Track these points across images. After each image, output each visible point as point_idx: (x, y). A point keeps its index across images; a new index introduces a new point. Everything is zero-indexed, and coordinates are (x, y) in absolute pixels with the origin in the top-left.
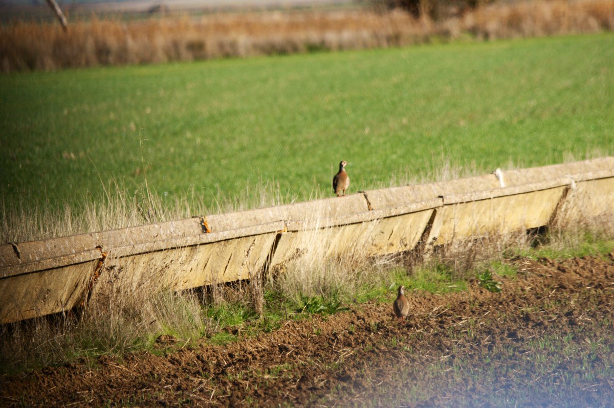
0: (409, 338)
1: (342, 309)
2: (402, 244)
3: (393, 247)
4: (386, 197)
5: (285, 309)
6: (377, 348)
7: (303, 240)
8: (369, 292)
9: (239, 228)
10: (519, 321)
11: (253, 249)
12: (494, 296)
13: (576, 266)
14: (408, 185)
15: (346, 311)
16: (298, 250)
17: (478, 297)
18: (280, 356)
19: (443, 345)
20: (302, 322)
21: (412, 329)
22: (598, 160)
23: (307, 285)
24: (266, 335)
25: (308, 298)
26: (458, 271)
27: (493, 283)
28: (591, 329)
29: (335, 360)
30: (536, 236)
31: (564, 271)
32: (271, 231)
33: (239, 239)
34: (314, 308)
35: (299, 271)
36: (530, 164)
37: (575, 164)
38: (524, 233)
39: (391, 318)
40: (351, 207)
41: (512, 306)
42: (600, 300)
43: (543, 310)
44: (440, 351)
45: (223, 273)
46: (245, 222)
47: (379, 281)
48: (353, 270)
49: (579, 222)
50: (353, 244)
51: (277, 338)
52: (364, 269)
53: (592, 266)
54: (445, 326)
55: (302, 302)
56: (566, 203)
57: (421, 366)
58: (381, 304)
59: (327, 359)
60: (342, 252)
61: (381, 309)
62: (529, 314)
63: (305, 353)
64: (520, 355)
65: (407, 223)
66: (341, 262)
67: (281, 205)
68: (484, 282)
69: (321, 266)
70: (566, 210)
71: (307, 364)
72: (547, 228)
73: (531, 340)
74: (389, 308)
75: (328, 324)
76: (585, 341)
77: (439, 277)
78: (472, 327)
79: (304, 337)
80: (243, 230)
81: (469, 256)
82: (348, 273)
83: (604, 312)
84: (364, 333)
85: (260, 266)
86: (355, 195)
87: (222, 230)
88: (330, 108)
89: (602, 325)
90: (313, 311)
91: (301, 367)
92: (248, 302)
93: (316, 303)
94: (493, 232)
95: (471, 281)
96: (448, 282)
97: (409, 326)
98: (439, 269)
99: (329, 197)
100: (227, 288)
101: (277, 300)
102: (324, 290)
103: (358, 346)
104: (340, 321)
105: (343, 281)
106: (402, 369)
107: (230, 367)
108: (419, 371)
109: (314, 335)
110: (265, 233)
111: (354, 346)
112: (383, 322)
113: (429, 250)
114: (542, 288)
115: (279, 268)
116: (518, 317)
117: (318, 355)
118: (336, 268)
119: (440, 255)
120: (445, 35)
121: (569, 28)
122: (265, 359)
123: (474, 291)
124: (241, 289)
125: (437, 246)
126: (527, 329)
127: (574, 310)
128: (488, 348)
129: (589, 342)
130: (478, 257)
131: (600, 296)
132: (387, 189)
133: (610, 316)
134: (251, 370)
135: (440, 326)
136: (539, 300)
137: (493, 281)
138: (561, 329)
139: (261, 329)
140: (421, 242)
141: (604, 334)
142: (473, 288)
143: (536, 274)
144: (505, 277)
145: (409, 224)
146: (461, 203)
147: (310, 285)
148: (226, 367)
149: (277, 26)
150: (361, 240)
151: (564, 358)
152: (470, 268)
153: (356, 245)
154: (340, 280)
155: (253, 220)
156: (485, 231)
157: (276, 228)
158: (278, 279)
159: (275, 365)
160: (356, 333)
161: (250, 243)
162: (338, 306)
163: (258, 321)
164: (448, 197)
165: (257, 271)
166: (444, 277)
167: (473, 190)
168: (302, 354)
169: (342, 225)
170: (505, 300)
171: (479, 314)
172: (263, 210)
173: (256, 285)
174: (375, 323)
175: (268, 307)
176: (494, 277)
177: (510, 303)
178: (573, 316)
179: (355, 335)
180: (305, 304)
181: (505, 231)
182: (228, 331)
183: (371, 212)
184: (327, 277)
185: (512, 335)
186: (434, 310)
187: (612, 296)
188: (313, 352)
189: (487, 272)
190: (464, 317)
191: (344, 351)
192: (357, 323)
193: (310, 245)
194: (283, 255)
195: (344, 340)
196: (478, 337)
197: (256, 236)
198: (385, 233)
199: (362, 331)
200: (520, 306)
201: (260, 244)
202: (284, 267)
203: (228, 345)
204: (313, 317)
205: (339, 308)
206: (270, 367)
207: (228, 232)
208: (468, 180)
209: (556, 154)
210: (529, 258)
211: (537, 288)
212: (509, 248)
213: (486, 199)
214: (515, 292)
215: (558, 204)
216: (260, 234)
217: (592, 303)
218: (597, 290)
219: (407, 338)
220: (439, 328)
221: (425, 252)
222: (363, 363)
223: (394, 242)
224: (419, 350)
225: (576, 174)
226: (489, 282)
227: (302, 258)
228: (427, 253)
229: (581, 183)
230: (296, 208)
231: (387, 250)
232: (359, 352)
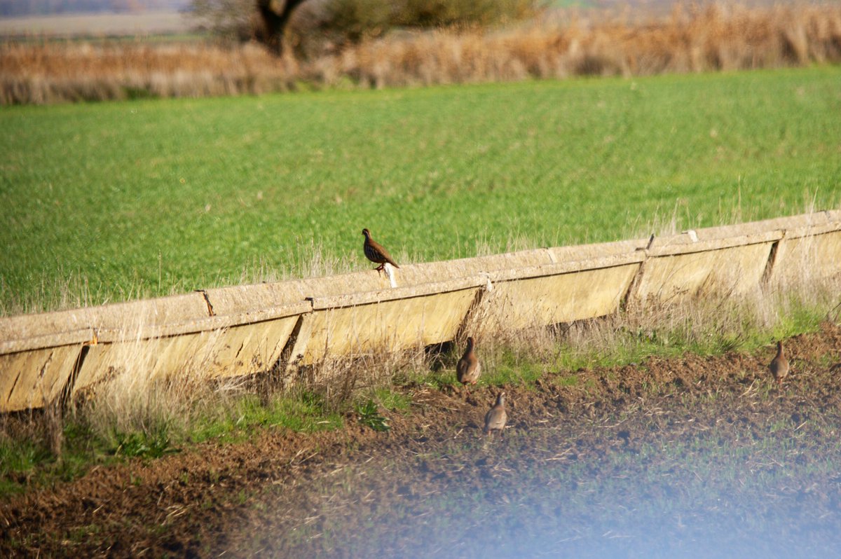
0: (263, 492)
1: (171, 451)
2: (255, 363)
3: (243, 367)
4: (234, 299)
5: (92, 449)
6: (219, 505)
7: (119, 355)
8: (209, 428)
9: (30, 337)
10: (412, 471)
11: (48, 367)
12: (379, 437)
13: (491, 397)
14: (264, 282)
15: (176, 454)
16: (111, 369)
17: (358, 437)
18: (84, 514)
19: (309, 503)
20: (115, 468)
21: (267, 479)
22: (523, 253)
23: (124, 417)
24: (65, 485)
25: (124, 435)
26: (331, 401)
27: (378, 418)
28: (510, 484)
29: (161, 521)
30: (438, 355)
31: (475, 404)
32: (74, 342)
33: (31, 353)
34: (132, 448)
35: (113, 398)
36: (431, 257)
37: (493, 258)
38: (422, 350)
39: (238, 465)
40: (186, 311)
41: (404, 451)
42: (523, 444)
43: (446, 457)
44: (305, 510)
45: (6, 399)
46: (39, 329)
47: (222, 413)
48: (188, 398)
49: (496, 338)
50: (187, 362)
51: (80, 490)
52: (202, 396)
53: (513, 397)
54: (313, 476)
55: (115, 440)
56: (479, 311)
57: (279, 530)
58: (224, 445)
59: (150, 519)
60: (173, 373)
61: (225, 452)
62: (426, 462)
63: (118, 511)
64: (415, 517)
65: (262, 334)
66: (170, 387)
67: (89, 306)
68: (367, 417)
69: (142, 392)
70: (479, 321)
71: (122, 526)
72: (453, 345)
73: (429, 497)
74: (235, 450)
75: (152, 471)
76: (502, 500)
77: (305, 409)
78: (348, 478)
79: (118, 488)
80: (36, 340)
81: (347, 380)
82: (180, 401)
83: (528, 461)
84: (201, 485)
85: (58, 390)
86: (192, 295)
87: (6, 339)
88: (157, 175)
89: (525, 478)
90: (131, 453)
91: (113, 530)
92: (41, 439)
93: (135, 442)
94: (379, 349)
95: (349, 416)
96: (317, 416)
97: (263, 476)
98: (305, 398)
99: (155, 297)
100: (12, 419)
101: (81, 437)
102: (147, 425)
103: (193, 502)
104: (168, 467)
105: (173, 412)
106: (253, 535)
107: (13, 527)
108: (276, 538)
109: (131, 487)
110: (66, 345)
111: (186, 502)
112: (227, 469)
113: (291, 372)
114: (444, 426)
115: (85, 393)
116: (412, 465)
117: (136, 514)
118: (163, 395)
119: (307, 379)
120: (316, 79)
121: (486, 73)
122: (63, 518)
123: (352, 430)
124: (31, 422)
125: (303, 367)
126: (424, 483)
127: (488, 457)
128: (371, 507)
129: (508, 501)
130: (358, 382)
131: (524, 439)
132: (236, 287)
133: (536, 466)
134: (43, 532)
135: (305, 477)
136: (440, 443)
137: (379, 416)
138: (470, 483)
139: (58, 477)
140: (280, 360)
141: (528, 491)
142: (351, 425)
143: (437, 407)
144: (394, 410)
145: (264, 335)
146: (336, 308)
147: (128, 418)
148: (9, 528)
149: (86, 62)
150: (199, 357)
151: (473, 523)
152: (347, 398)
153: (192, 363)
154: (168, 411)
155: (50, 326)
156: (369, 347)
157: (82, 337)
158: (84, 409)
159: (76, 526)
160: (190, 485)
161: (46, 358)
162: (165, 447)
163: (55, 466)
164: (318, 299)
165: (54, 396)
166: (312, 409)
167: (353, 290)
168: (114, 513)
169: (173, 336)
170: (393, 442)
171: (358, 460)
172: (65, 313)
173: (52, 415)
174: (217, 470)
175: (69, 447)
176: (379, 411)
177: (401, 447)
178: (486, 466)
179: (189, 487)
180: (121, 443)
181: (395, 348)
182: (12, 478)
183: (213, 318)
184: (151, 407)
185: (403, 490)
186: (298, 454)
187: (539, 439)
188: (130, 509)
189: (370, 404)
190: (338, 465)
191: (174, 509)
192: (192, 471)
193: (129, 362)
194: (90, 376)
195: (173, 493)
196: (357, 492)
197: (53, 349)
198: (232, 348)
199: (198, 482)
200: (414, 451)
201: (59, 359)
202: (91, 392)
203: (12, 498)
204: (130, 461)
205: (167, 449)
206: (70, 529)
207: (16, 342)
208: (347, 277)
209: (466, 244)
210: (428, 386)
211: (438, 426)
212: (400, 371)
213: (371, 303)
214: (407, 432)
215: (468, 312)
216: (59, 346)
217: (513, 448)
218: (520, 431)
219: (260, 492)
220: (304, 480)
221: (286, 374)
222: (199, 526)
223: (244, 361)
224: (276, 509)
225: (493, 271)
226: (373, 418)
227: (118, 379)
228: (289, 375)
229: (500, 283)
230: (111, 311)
231: (235, 371)
232: (193, 509)
